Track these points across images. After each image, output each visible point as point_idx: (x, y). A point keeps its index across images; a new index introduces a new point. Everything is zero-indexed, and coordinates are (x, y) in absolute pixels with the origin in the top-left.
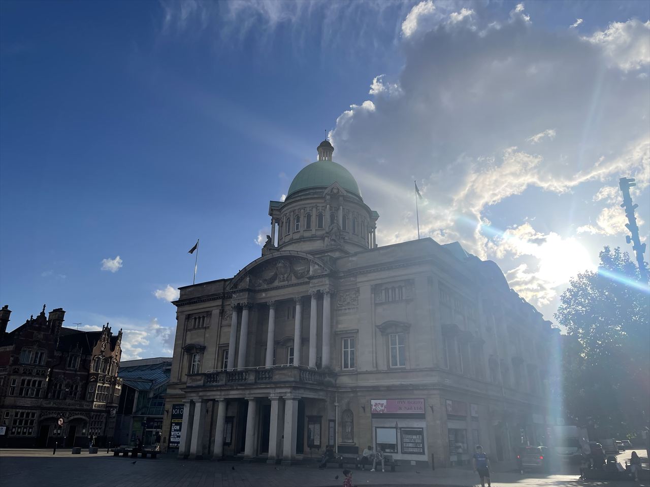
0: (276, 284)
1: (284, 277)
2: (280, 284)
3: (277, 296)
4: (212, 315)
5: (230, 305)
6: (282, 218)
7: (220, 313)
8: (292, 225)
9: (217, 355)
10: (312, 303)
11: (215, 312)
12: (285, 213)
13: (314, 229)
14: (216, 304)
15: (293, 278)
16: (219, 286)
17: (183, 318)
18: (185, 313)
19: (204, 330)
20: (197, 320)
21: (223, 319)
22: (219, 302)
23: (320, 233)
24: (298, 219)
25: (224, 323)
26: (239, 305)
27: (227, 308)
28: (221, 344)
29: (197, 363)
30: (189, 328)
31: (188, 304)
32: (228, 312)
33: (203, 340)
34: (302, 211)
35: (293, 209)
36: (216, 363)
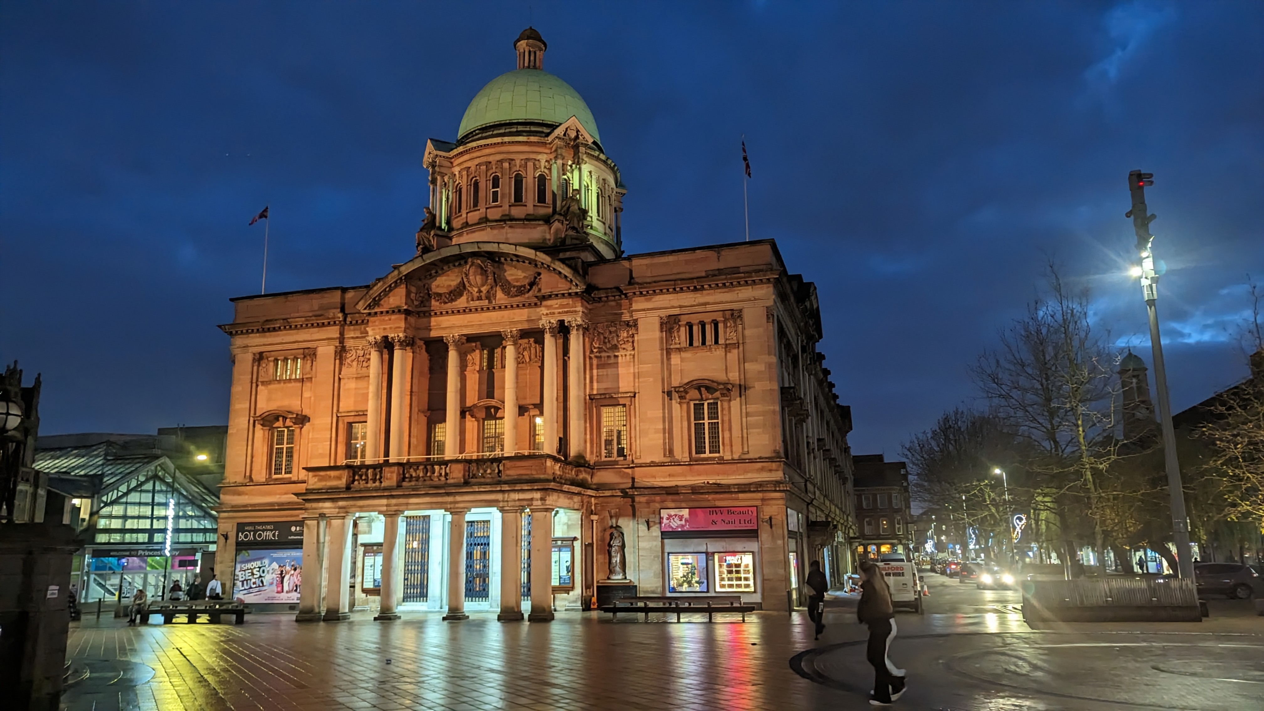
0: (462, 302)
1: (480, 291)
2: (473, 304)
3: (466, 326)
4: (317, 357)
5: (357, 337)
6: (458, 175)
7: (336, 352)
8: (483, 191)
9: (334, 431)
10: (548, 343)
11: (326, 351)
12: (465, 165)
13: (531, 203)
14: (326, 335)
15: (500, 294)
16: (330, 299)
17: (246, 360)
18: (251, 349)
19: (299, 385)
20: (282, 365)
21: (342, 364)
22: (333, 332)
23: (540, 213)
24: (496, 182)
25: (345, 371)
26: (386, 339)
27: (351, 344)
28: (342, 412)
29: (285, 446)
30: (263, 379)
31: (259, 331)
32: (354, 351)
33: (299, 402)
34: (506, 166)
35: (485, 159)
36: (333, 447)
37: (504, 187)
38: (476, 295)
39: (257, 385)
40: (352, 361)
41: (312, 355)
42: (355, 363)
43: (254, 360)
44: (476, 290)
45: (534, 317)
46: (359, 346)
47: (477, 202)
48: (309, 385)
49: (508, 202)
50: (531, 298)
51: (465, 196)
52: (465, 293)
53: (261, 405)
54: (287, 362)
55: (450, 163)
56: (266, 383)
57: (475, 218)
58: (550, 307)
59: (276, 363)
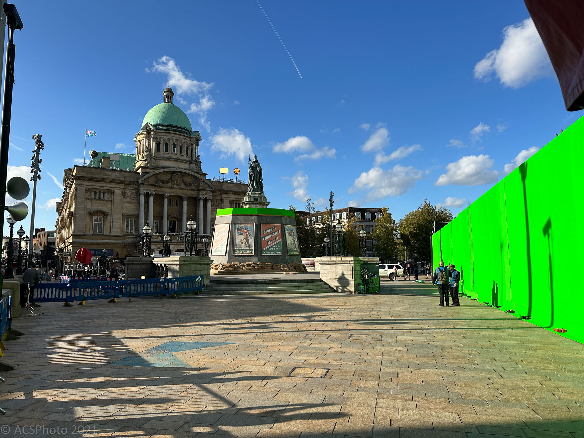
0: (170, 185)
1: (177, 183)
2: (175, 186)
3: (171, 193)
4: (115, 193)
5: (130, 189)
6: (158, 139)
7: (122, 193)
8: (170, 148)
9: (121, 220)
10: (202, 203)
11: (118, 192)
12: (163, 137)
13: (185, 156)
14: (118, 187)
15: (183, 185)
16: (119, 174)
17: (82, 190)
18: (85, 186)
19: (106, 202)
20: (98, 194)
21: (124, 197)
22: (122, 186)
23: (187, 159)
24: (174, 146)
25: (125, 200)
26: (147, 193)
27: (128, 191)
28: (125, 214)
29: (98, 223)
30: (89, 198)
31: (89, 180)
32: (128, 193)
33: (106, 208)
34: (179, 142)
35: (171, 137)
36: (121, 225)
37: (178, 148)
38: (176, 183)
39: (87, 200)
40: (128, 197)
41: (111, 192)
42: (128, 198)
43: (86, 190)
44: (176, 182)
45: (194, 194)
46: (130, 192)
47: (166, 150)
48: (110, 203)
49: (179, 153)
50: (193, 188)
51: (163, 147)
52: (171, 182)
53: (88, 207)
54: (100, 193)
55: (156, 133)
56: (91, 200)
57: (166, 156)
58: (203, 193)
59: (95, 192)
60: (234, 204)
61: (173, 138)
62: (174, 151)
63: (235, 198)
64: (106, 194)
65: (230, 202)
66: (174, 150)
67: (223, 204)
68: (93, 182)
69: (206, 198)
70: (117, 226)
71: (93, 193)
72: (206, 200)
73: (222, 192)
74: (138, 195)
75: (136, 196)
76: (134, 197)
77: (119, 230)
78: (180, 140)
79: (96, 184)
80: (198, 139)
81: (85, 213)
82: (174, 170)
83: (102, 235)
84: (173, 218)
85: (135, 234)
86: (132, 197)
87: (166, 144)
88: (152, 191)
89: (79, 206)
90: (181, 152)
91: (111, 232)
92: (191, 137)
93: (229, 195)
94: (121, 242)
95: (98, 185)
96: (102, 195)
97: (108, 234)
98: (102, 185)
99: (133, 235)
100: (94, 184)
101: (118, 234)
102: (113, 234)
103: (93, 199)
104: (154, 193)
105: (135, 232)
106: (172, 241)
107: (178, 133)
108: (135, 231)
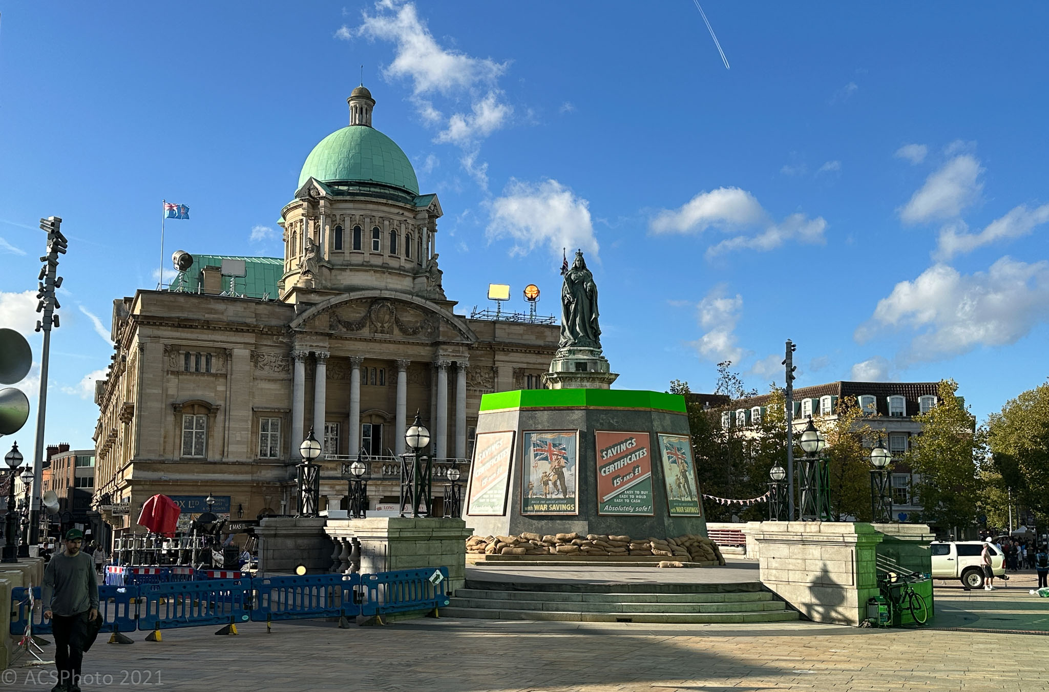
0: (365, 332)
3: (369, 352)
5: (270, 346)
6: (338, 217)
7: (252, 356)
8: (367, 239)
9: (250, 423)
10: (443, 377)
11: (242, 353)
12: (348, 212)
13: (403, 257)
14: (242, 340)
15: (396, 331)
16: (245, 308)
17: (157, 349)
18: (162, 341)
19: (212, 379)
20: (193, 359)
21: (256, 366)
22: (250, 338)
23: (408, 266)
24: (376, 233)
25: (258, 373)
26: (312, 354)
27: (264, 350)
28: (258, 408)
29: (194, 431)
30: (172, 369)
31: (173, 326)
32: (266, 357)
33: (213, 394)
34: (387, 223)
35: (369, 213)
36: (250, 436)
37: (385, 240)
39: (168, 374)
41: (226, 354)
42: (267, 368)
43: (166, 351)
44: (380, 325)
45: (423, 353)
46: (271, 353)
47: (357, 246)
48: (222, 380)
49: (387, 252)
50: (423, 338)
51: (348, 238)
52: (368, 325)
53: (171, 392)
54: (198, 356)
55: (331, 204)
56: (177, 373)
57: (357, 259)
58: (446, 350)
59: (187, 356)
60: (526, 378)
61: (374, 214)
62: (376, 248)
63: (528, 363)
64: (214, 360)
65: (514, 373)
66: (376, 243)
67: (496, 380)
68: (180, 329)
69: (454, 363)
70: (238, 439)
71: (182, 357)
72: (453, 369)
73: (493, 348)
74: (290, 360)
75: (284, 364)
76: (280, 366)
77: (243, 449)
78: (390, 219)
79: (189, 336)
80: (433, 215)
81: (164, 406)
82: (376, 294)
83: (205, 462)
84: (374, 417)
85: (282, 458)
86: (274, 365)
87: (357, 231)
88: (323, 348)
89: (148, 391)
90: (393, 250)
91: (225, 454)
92: (418, 209)
93: (512, 354)
94: (248, 477)
95: (194, 336)
96: (203, 360)
97: (217, 458)
98: (204, 337)
99: (278, 461)
100: (184, 335)
101: (243, 459)
102: (231, 459)
103: (182, 373)
104: (328, 354)
105: (282, 454)
106: (372, 476)
107: (384, 201)
108: (282, 449)
